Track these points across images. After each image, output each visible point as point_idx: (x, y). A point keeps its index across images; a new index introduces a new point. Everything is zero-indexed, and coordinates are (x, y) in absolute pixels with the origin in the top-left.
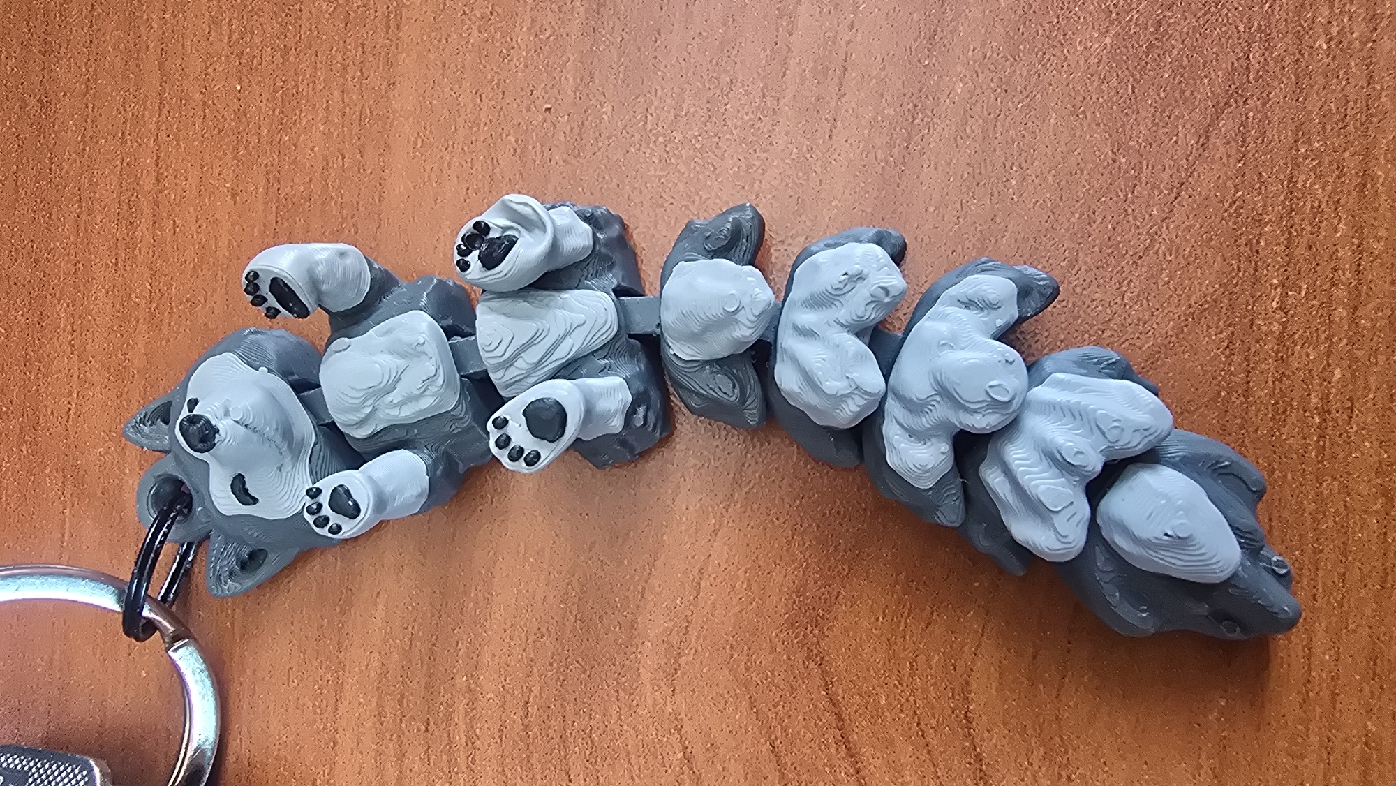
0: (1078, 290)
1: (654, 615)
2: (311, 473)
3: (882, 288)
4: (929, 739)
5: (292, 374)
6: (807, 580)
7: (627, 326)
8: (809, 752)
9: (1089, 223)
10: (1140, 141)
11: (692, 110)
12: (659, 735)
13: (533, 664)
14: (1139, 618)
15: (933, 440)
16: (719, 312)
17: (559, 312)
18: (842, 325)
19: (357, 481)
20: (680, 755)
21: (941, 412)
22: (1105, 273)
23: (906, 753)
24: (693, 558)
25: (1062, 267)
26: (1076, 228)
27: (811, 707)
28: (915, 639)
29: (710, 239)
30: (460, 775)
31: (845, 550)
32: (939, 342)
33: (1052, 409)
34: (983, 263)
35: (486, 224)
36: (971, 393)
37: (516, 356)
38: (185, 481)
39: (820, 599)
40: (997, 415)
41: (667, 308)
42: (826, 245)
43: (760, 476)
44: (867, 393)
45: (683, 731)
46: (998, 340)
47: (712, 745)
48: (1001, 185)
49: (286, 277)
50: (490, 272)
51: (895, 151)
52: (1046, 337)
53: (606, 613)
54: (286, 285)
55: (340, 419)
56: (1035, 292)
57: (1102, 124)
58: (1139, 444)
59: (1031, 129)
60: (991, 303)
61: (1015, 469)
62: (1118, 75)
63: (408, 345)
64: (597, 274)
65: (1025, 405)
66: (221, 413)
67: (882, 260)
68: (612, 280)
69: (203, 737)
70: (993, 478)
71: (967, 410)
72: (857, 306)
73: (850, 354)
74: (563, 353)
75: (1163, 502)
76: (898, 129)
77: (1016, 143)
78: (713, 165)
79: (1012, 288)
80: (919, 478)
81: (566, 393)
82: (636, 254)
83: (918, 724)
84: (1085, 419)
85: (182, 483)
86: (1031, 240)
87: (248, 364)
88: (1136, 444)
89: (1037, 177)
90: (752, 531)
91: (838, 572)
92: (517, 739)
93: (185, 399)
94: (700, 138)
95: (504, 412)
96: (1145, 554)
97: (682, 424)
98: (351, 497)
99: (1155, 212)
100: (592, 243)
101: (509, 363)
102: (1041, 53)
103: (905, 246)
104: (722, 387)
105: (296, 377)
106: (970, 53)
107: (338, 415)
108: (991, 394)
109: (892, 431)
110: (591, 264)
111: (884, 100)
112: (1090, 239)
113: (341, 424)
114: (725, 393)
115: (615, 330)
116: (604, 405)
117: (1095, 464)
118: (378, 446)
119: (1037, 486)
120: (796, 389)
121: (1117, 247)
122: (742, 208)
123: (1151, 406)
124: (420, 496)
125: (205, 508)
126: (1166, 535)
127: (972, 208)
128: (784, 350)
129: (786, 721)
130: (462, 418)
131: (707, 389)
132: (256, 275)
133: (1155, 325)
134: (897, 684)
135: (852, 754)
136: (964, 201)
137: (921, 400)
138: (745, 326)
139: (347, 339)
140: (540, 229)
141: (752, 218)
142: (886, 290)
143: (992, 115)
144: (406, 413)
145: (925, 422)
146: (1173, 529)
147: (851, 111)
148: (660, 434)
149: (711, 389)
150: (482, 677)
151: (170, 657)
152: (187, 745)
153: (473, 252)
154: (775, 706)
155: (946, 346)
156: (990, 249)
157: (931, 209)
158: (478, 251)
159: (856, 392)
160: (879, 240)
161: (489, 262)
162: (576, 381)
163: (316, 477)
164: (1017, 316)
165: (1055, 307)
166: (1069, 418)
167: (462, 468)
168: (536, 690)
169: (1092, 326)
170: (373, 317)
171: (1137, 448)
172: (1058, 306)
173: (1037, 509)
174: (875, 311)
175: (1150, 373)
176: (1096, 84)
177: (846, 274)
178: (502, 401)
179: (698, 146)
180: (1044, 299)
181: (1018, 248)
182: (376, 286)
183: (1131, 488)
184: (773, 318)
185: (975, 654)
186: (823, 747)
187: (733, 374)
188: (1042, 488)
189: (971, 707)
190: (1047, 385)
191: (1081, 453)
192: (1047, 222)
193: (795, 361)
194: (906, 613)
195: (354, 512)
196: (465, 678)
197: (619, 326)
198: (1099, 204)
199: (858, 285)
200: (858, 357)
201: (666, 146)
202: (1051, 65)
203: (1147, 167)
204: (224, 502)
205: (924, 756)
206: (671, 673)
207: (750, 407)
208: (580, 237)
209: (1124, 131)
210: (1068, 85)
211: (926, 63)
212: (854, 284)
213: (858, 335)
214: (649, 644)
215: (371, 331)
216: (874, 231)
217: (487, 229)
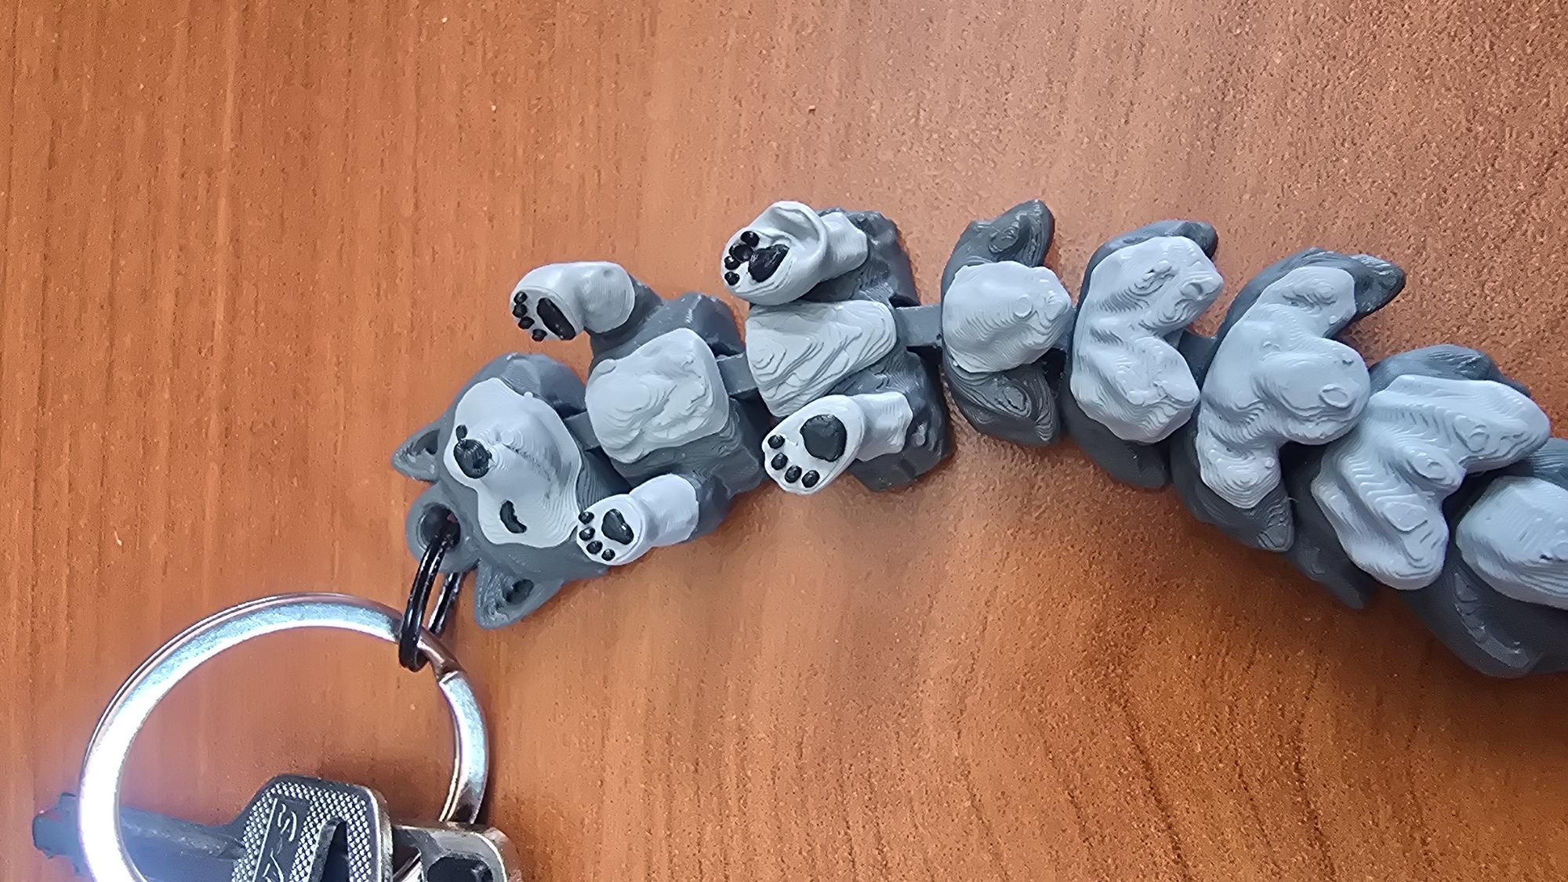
0: (1427, 280)
1: (936, 651)
2: (578, 501)
3: (1194, 284)
4: (1253, 793)
5: (556, 398)
6: (1107, 613)
7: (906, 338)
8: (1114, 803)
9: (1440, 204)
10: (1501, 106)
11: (969, 102)
12: (944, 781)
13: (806, 702)
14: (1511, 655)
15: (1256, 453)
16: (1008, 317)
17: (834, 325)
18: (1148, 328)
19: (629, 506)
20: (968, 804)
21: (1266, 421)
22: (1460, 261)
23: (1227, 807)
24: (978, 589)
25: (1406, 256)
26: (1422, 210)
27: (1115, 754)
28: (1234, 680)
29: (995, 241)
30: (732, 818)
31: (1150, 581)
32: (1262, 343)
33: (1399, 415)
34: (1311, 254)
35: (755, 234)
36: (1301, 398)
37: (788, 373)
38: (452, 509)
39: (1123, 635)
40: (1334, 423)
41: (950, 317)
42: (1125, 242)
43: (1052, 500)
44: (1178, 402)
45: (970, 777)
46: (1333, 339)
47: (1003, 793)
48: (1330, 166)
49: (553, 297)
50: (761, 284)
51: (1203, 134)
52: (1388, 336)
53: (884, 649)
54: (553, 305)
55: (607, 443)
56: (1375, 283)
57: (1452, 89)
58: (1508, 453)
59: (1366, 99)
60: (1323, 298)
61: (1355, 483)
62: (1472, 31)
63: (675, 364)
64: (873, 283)
65: (1365, 411)
66: (493, 438)
67: (1194, 254)
68: (888, 288)
69: (473, 771)
70: (1328, 495)
71: (1295, 417)
72: (1166, 306)
73: (1158, 360)
74: (838, 369)
75: (1539, 519)
76: (1205, 109)
77: (1347, 117)
78: (993, 161)
79: (1348, 280)
80: (1240, 496)
81: (845, 409)
82: (910, 261)
83: (1240, 776)
84: (1441, 426)
85: (449, 512)
86: (1368, 227)
87: (514, 389)
88: (1505, 452)
89: (1374, 153)
90: (1045, 559)
91: (1142, 605)
92: (791, 781)
93: (453, 426)
94: (978, 132)
95: (779, 431)
96: (1516, 578)
97: (964, 444)
98: (624, 521)
99: (1522, 187)
100: (866, 250)
101: (781, 381)
102: (1376, 12)
103: (1215, 240)
104: (1012, 401)
105: (561, 402)
106: (1291, 18)
107: (606, 440)
108: (1327, 400)
109: (1206, 445)
110: (866, 273)
111: (1188, 78)
112: (1440, 222)
113: (607, 448)
114: (1016, 408)
115: (894, 341)
116: (884, 422)
117: (1453, 475)
118: (645, 471)
119: (1382, 503)
120: (1096, 400)
121: (1475, 231)
122: (1030, 204)
123: (1523, 409)
124: (690, 522)
125: (473, 538)
126: (1544, 557)
127: (1296, 193)
128: (1081, 359)
129: (1086, 768)
130: (732, 440)
131: (995, 403)
132: (525, 297)
133: (1524, 320)
134: (1215, 730)
135: (1163, 807)
136: (1286, 186)
137: (1240, 409)
138: (1038, 332)
139: (612, 361)
140: (814, 238)
141: (1041, 216)
142: (1199, 288)
143: (1318, 86)
144: (674, 436)
145: (1246, 433)
146: (1552, 551)
147: (1149, 91)
148: (943, 454)
149: (1000, 403)
150: (752, 716)
151: (441, 688)
152: (458, 780)
153: (742, 265)
154: (1073, 752)
155: (1270, 348)
156: (1318, 238)
157: (1247, 197)
158: (747, 264)
159: (1165, 401)
160: (1187, 232)
161: (760, 273)
162: (854, 397)
163: (584, 501)
164: (1355, 311)
165: (1398, 301)
166: (1420, 425)
167: (729, 494)
168: (810, 730)
169: (1444, 322)
170: (638, 337)
171: (1506, 458)
172: (1402, 301)
173: (1382, 529)
174: (1186, 311)
175: (1518, 374)
176: (1445, 42)
177: (1152, 271)
178: (773, 422)
179: (976, 141)
180: (1386, 291)
181: (1352, 236)
182: (641, 304)
183: (1498, 504)
184: (1069, 323)
185: (1307, 699)
186: (1129, 798)
187: (1024, 387)
188: (1389, 504)
189: (1303, 758)
190: (1394, 389)
191: (1437, 464)
192: (1386, 204)
193: (1095, 370)
194: (1224, 651)
195: (627, 537)
196: (734, 717)
197: (898, 338)
198: (1451, 180)
199: (1167, 283)
200: (1168, 363)
201: (940, 143)
202: (1388, 25)
203: (1511, 136)
204: (494, 530)
205: (1248, 812)
206: (957, 713)
207: (1043, 422)
208: (853, 244)
209: (1481, 94)
210: (1410, 46)
211: (1238, 31)
212: (1162, 281)
213: (1167, 338)
214: (932, 683)
215: (637, 351)
216: (1180, 224)
217: (756, 239)
